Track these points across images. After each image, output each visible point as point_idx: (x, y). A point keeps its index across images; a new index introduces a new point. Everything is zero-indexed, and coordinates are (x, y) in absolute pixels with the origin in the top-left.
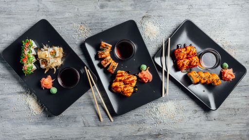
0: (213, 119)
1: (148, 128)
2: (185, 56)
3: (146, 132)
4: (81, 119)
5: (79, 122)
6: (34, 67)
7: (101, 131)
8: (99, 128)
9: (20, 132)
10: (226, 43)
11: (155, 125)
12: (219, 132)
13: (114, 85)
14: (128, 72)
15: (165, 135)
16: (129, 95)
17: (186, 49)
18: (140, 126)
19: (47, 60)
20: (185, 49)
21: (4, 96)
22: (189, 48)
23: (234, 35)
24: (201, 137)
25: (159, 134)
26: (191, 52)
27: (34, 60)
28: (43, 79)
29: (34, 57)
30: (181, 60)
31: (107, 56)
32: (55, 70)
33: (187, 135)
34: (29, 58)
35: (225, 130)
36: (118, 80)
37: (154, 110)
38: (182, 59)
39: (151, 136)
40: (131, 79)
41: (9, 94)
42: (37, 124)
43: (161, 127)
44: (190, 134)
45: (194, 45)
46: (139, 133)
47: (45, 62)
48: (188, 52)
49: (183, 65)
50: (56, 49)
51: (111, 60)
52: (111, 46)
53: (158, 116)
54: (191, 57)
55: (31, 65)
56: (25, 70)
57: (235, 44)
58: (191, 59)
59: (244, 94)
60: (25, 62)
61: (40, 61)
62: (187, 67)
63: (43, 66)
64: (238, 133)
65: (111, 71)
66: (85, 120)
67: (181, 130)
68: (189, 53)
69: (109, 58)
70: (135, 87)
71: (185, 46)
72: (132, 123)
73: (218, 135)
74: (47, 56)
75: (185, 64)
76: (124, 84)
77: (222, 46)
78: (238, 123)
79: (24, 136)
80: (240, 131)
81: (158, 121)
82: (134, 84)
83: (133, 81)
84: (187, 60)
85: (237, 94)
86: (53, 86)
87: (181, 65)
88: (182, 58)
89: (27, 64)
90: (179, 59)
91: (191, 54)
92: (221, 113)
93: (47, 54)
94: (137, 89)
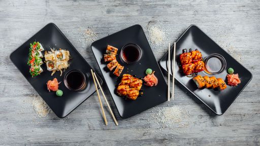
0: (219, 124)
1: (154, 132)
2: (191, 61)
3: (152, 137)
4: (86, 123)
5: (84, 125)
6: (41, 70)
7: (107, 135)
8: (104, 131)
9: (25, 135)
10: (232, 48)
11: (160, 129)
12: (225, 138)
13: (120, 88)
14: (134, 76)
15: (171, 140)
16: (135, 98)
17: (192, 53)
18: (145, 130)
19: (54, 62)
20: (190, 54)
21: (10, 99)
22: (194, 53)
23: (240, 40)
24: (206, 142)
25: (165, 139)
26: (197, 57)
27: (41, 62)
28: (50, 81)
29: (41, 60)
30: (186, 64)
31: (113, 60)
32: (62, 72)
33: (192, 140)
34: (36, 60)
35: (231, 135)
36: (124, 83)
37: (160, 114)
38: (188, 64)
39: (156, 140)
40: (136, 83)
41: (16, 96)
42: (42, 126)
43: (166, 132)
44: (195, 139)
45: (199, 50)
46: (144, 138)
47: (52, 64)
48: (193, 56)
49: (189, 69)
50: (63, 51)
51: (117, 63)
52: (117, 49)
53: (163, 121)
54: (197, 62)
55: (38, 67)
56: (32, 72)
57: (240, 49)
58: (196, 63)
59: (250, 100)
60: (32, 64)
61: (47, 63)
62: (192, 71)
63: (49, 69)
64: (244, 139)
65: (117, 74)
66: (90, 124)
67: (186, 135)
68: (195, 57)
69: (115, 61)
70: (140, 91)
71: (190, 51)
72: (137, 127)
73: (224, 141)
74: (54, 59)
75: (191, 68)
76: (130, 87)
77: (227, 52)
78: (244, 129)
79: (29, 139)
80: (247, 137)
81: (163, 126)
82: (139, 88)
83: (138, 84)
84: (193, 65)
85: (243, 100)
86: (59, 88)
87: (187, 69)
88: (187, 62)
89: (35, 66)
90: (185, 63)
91: (196, 58)
92: (227, 119)
93: (54, 56)
94: (142, 93)
